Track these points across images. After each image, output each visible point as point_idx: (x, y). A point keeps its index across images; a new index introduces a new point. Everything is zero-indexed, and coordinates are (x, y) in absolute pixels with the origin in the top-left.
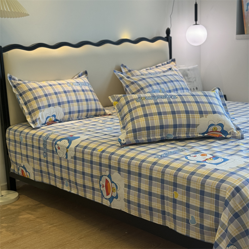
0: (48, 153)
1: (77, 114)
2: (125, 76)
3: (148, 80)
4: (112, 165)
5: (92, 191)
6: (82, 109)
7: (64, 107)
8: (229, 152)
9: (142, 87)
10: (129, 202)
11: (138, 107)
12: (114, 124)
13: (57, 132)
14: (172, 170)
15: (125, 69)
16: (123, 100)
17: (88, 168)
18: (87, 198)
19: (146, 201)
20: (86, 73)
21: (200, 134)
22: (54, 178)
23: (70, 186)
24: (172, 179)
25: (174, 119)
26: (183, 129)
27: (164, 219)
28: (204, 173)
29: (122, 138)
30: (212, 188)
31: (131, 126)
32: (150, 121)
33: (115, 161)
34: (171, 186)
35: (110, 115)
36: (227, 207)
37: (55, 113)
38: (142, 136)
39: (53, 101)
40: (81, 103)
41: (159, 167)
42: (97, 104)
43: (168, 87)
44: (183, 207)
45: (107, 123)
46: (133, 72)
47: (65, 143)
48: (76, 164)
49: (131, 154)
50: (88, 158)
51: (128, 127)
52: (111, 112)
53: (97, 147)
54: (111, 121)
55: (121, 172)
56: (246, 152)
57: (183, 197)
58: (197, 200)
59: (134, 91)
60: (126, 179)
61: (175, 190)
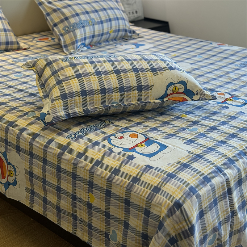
2: (45, 0)
4: (8, 140)
8: (168, 129)
9: (67, 16)
14: (87, 163)
24: (87, 176)
27: (75, 226)
28: (131, 172)
30: (141, 199)
33: (13, 135)
34: (85, 185)
36: (160, 231)
41: (70, 155)
42: (7, 35)
43: (100, 17)
44: (102, 215)
45: (19, 64)
49: (35, 128)
52: (28, 45)
55: (20, 153)
56: (190, 130)
57: (100, 202)
58: (120, 211)
59: (56, 21)
60: (26, 163)
61: (90, 191)
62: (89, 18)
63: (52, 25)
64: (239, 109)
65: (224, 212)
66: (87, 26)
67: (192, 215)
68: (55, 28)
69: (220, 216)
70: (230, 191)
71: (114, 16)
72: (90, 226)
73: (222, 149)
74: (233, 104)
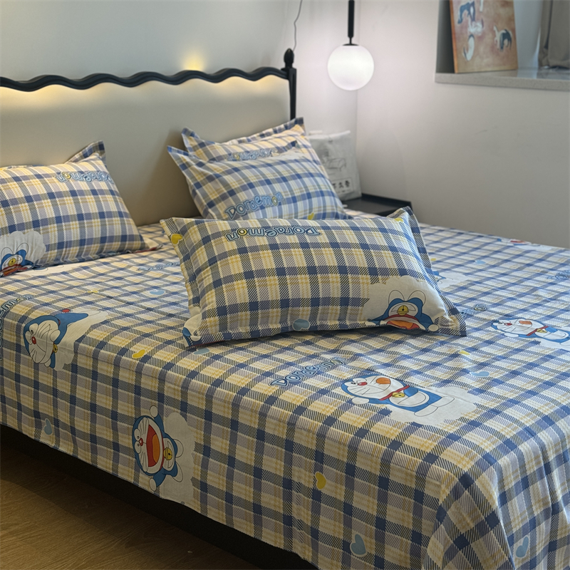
0: (4, 348)
1: (78, 248)
2: (192, 160)
3: (246, 172)
4: (165, 394)
5: (112, 451)
6: (90, 237)
7: (48, 232)
8: (440, 373)
9: (233, 188)
10: (204, 487)
11: (232, 253)
12: (166, 278)
13: (31, 298)
14: (312, 421)
15: (190, 139)
16: (195, 232)
17: (105, 396)
18: (99, 466)
19: (246, 490)
20: (100, 147)
21: (369, 320)
22: (17, 410)
23: (57, 434)
24: (312, 443)
25: (314, 284)
26: (332, 309)
27: (289, 535)
28: (388, 432)
29: (192, 328)
30: (407, 474)
31: (214, 299)
32: (257, 288)
33: (175, 384)
34: (308, 460)
35: (154, 249)
36: (441, 523)
37: (25, 245)
38: (239, 324)
39: (20, 217)
40: (88, 221)
41: (281, 410)
42: (125, 224)
43: (291, 191)
44: (337, 510)
45: (151, 274)
46: (209, 149)
47: (51, 329)
48: (76, 384)
49: (213, 371)
50: (107, 371)
51: (207, 302)
52: (157, 242)
53: (131, 344)
54: (159, 268)
55: (188, 414)
56: (477, 375)
57: (336, 487)
58: (371, 499)
59: (213, 197)
60: (199, 431)
61: (319, 469)
62: (271, 192)
63: (205, 204)
64: (558, 346)
65: (539, 501)
66: (269, 206)
67: (491, 496)
68: (210, 210)
69: (534, 508)
70: (548, 469)
71: (315, 189)
72: (315, 533)
73: (531, 402)
74: (548, 337)
